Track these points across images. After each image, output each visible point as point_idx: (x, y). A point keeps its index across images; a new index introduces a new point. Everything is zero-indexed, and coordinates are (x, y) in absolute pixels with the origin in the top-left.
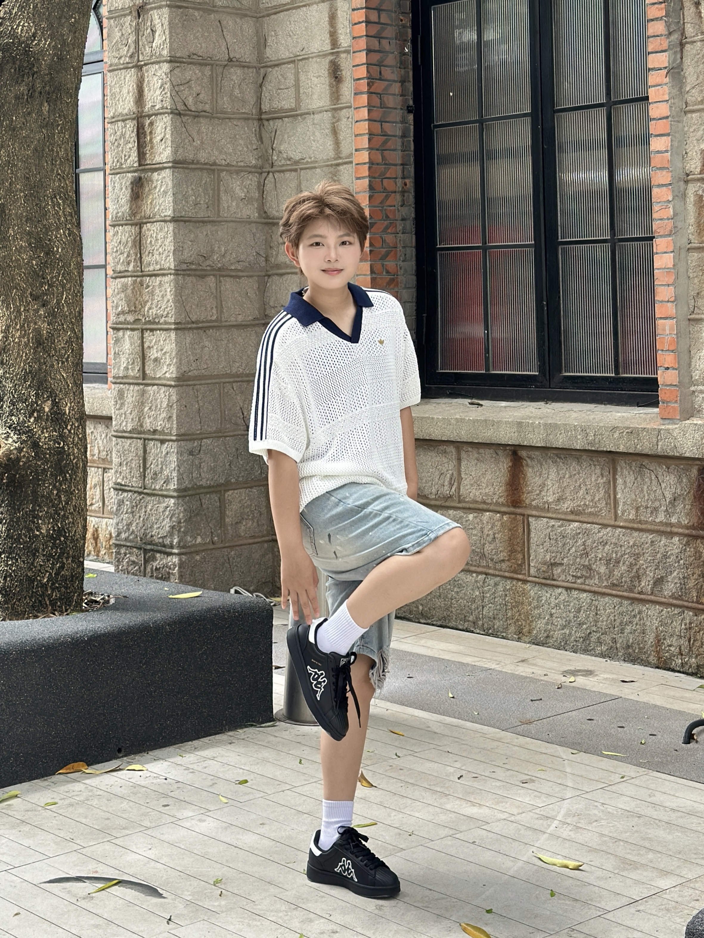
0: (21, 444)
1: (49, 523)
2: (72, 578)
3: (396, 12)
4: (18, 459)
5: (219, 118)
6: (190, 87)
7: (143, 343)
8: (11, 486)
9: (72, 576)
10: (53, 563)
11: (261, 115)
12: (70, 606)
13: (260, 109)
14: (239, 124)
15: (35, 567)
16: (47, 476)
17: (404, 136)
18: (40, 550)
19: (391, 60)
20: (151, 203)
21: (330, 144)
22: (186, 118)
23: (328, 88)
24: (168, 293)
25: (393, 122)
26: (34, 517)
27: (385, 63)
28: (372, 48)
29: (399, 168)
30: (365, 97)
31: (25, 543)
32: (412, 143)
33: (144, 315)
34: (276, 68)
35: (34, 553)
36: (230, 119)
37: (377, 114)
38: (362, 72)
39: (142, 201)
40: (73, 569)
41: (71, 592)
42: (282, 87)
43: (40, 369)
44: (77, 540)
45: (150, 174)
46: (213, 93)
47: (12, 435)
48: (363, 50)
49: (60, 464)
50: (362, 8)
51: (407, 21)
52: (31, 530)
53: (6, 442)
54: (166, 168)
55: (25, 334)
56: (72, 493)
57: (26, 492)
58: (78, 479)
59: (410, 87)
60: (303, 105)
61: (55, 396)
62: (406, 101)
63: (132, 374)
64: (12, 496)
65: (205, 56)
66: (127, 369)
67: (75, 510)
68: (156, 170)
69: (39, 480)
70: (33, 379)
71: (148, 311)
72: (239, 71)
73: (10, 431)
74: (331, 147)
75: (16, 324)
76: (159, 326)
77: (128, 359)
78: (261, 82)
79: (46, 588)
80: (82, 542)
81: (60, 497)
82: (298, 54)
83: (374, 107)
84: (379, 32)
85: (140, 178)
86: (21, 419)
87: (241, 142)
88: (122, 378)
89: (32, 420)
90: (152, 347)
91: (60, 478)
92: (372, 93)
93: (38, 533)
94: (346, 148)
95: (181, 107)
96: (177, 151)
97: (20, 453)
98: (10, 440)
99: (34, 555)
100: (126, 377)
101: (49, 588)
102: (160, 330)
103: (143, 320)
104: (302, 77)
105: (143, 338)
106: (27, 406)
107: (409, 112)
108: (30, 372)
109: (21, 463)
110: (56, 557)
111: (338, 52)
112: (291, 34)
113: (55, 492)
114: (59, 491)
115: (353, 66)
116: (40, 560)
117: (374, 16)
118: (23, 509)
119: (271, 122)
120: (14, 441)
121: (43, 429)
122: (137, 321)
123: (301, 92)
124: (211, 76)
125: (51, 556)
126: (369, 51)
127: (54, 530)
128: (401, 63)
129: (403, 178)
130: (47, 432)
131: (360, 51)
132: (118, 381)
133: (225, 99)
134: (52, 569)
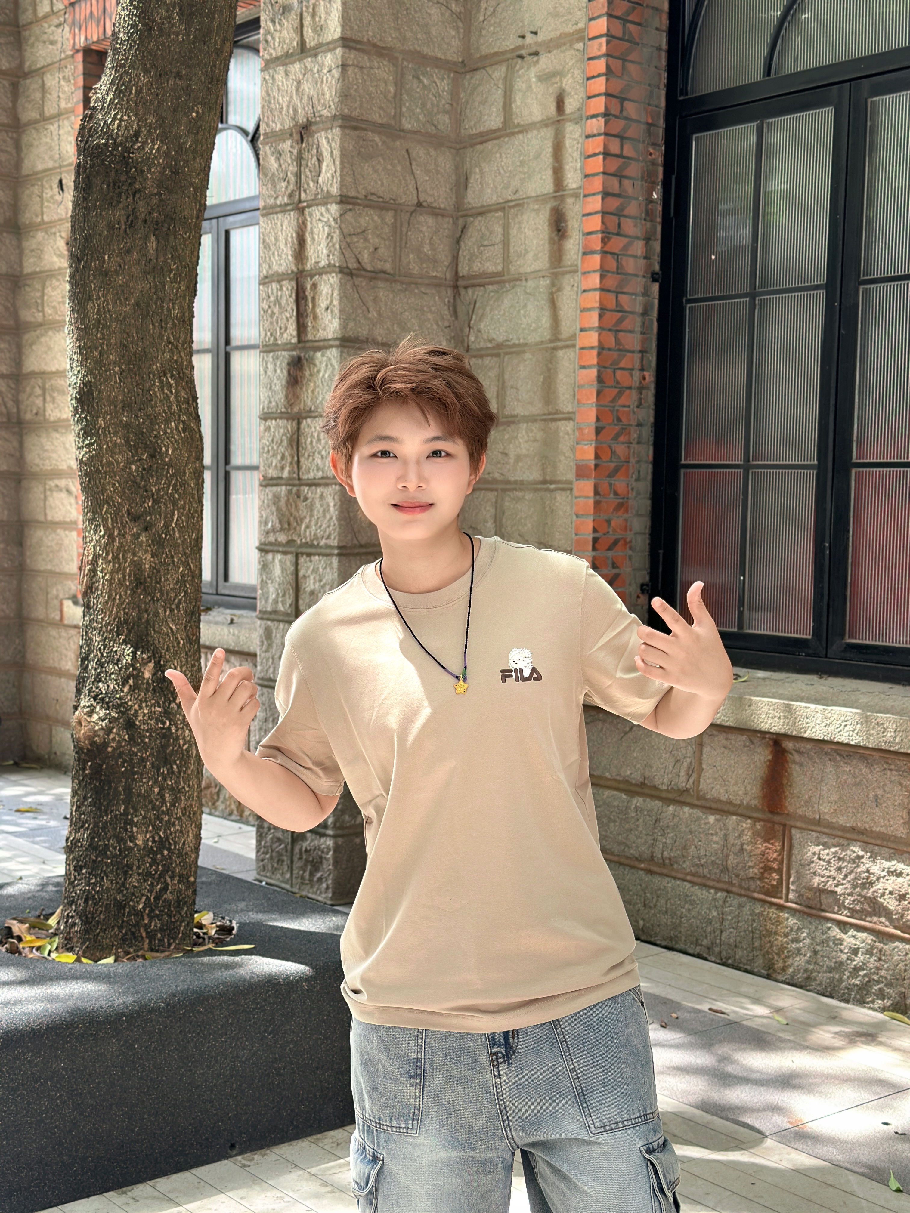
0: (110, 722)
1: (147, 832)
2: (179, 904)
3: (644, 142)
4: (105, 744)
5: (402, 283)
6: (366, 240)
7: (297, 571)
8: (96, 779)
9: (178, 901)
10: (152, 883)
11: (457, 280)
12: (174, 939)
13: (457, 272)
14: (428, 291)
15: (127, 889)
16: (145, 767)
17: (645, 313)
18: (135, 868)
19: (633, 209)
20: (313, 392)
21: (546, 321)
22: (361, 279)
23: (547, 245)
24: (332, 509)
25: (632, 294)
26: (126, 823)
27: (626, 212)
28: (611, 191)
29: (637, 356)
30: (597, 258)
31: (114, 857)
32: (655, 324)
33: (299, 535)
34: (480, 218)
35: (126, 870)
36: (416, 284)
37: (612, 282)
38: (596, 223)
39: (301, 389)
40: (180, 891)
41: (177, 921)
42: (486, 243)
43: (140, 619)
44: (186, 854)
45: (311, 353)
46: (395, 248)
47: (98, 709)
48: (598, 193)
49: (165, 752)
50: (599, 135)
51: (658, 155)
52: (120, 840)
53: (89, 719)
54: (331, 346)
55: (119, 569)
56: (179, 792)
57: (116, 788)
58: (189, 772)
59: (657, 246)
60: (512, 269)
61: (161, 657)
62: (650, 265)
63: (282, 609)
64: (97, 793)
65: (387, 197)
66: (276, 602)
67: (184, 815)
68: (319, 349)
69: (135, 773)
70: (130, 632)
71: (305, 531)
72: (431, 221)
73: (95, 704)
74: (548, 325)
75: (107, 554)
76: (319, 551)
77: (277, 590)
78: (458, 236)
79: (142, 916)
80: (193, 856)
81: (163, 797)
82: (510, 198)
83: (608, 271)
84: (621, 168)
85: (299, 359)
86: (112, 687)
87: (430, 316)
88: (271, 613)
89: (126, 690)
90: (309, 576)
91: (164, 770)
92: (606, 252)
93: (131, 845)
94: (567, 327)
95: (353, 265)
96: (347, 325)
97: (108, 735)
98: (95, 717)
99: (126, 873)
100: (275, 612)
101: (146, 917)
102: (319, 555)
103: (299, 542)
104: (514, 232)
105: (297, 564)
106: (120, 669)
107: (654, 280)
108: (126, 621)
109: (110, 749)
110: (157, 876)
111: (562, 195)
112: (502, 171)
113: (156, 790)
114: (162, 789)
115: (584, 215)
116: (134, 881)
117: (615, 147)
118: (112, 812)
119: (470, 291)
120: (100, 718)
121: (141, 701)
122: (290, 542)
123: (512, 250)
124: (394, 226)
125: (149, 874)
126: (606, 194)
127: (154, 841)
128: (647, 213)
129: (642, 369)
130: (147, 706)
131: (594, 194)
132: (265, 616)
133: (411, 256)
134: (151, 892)
